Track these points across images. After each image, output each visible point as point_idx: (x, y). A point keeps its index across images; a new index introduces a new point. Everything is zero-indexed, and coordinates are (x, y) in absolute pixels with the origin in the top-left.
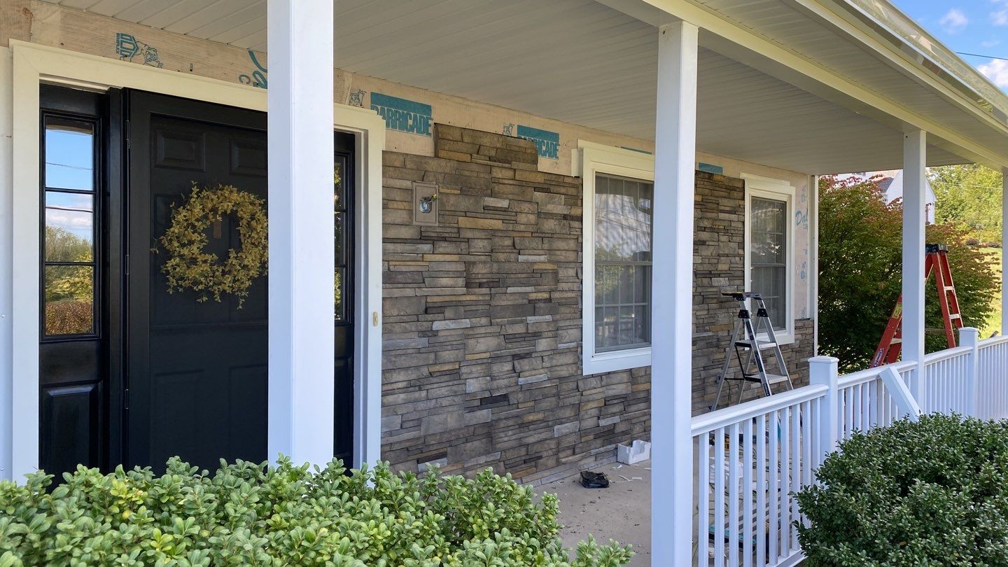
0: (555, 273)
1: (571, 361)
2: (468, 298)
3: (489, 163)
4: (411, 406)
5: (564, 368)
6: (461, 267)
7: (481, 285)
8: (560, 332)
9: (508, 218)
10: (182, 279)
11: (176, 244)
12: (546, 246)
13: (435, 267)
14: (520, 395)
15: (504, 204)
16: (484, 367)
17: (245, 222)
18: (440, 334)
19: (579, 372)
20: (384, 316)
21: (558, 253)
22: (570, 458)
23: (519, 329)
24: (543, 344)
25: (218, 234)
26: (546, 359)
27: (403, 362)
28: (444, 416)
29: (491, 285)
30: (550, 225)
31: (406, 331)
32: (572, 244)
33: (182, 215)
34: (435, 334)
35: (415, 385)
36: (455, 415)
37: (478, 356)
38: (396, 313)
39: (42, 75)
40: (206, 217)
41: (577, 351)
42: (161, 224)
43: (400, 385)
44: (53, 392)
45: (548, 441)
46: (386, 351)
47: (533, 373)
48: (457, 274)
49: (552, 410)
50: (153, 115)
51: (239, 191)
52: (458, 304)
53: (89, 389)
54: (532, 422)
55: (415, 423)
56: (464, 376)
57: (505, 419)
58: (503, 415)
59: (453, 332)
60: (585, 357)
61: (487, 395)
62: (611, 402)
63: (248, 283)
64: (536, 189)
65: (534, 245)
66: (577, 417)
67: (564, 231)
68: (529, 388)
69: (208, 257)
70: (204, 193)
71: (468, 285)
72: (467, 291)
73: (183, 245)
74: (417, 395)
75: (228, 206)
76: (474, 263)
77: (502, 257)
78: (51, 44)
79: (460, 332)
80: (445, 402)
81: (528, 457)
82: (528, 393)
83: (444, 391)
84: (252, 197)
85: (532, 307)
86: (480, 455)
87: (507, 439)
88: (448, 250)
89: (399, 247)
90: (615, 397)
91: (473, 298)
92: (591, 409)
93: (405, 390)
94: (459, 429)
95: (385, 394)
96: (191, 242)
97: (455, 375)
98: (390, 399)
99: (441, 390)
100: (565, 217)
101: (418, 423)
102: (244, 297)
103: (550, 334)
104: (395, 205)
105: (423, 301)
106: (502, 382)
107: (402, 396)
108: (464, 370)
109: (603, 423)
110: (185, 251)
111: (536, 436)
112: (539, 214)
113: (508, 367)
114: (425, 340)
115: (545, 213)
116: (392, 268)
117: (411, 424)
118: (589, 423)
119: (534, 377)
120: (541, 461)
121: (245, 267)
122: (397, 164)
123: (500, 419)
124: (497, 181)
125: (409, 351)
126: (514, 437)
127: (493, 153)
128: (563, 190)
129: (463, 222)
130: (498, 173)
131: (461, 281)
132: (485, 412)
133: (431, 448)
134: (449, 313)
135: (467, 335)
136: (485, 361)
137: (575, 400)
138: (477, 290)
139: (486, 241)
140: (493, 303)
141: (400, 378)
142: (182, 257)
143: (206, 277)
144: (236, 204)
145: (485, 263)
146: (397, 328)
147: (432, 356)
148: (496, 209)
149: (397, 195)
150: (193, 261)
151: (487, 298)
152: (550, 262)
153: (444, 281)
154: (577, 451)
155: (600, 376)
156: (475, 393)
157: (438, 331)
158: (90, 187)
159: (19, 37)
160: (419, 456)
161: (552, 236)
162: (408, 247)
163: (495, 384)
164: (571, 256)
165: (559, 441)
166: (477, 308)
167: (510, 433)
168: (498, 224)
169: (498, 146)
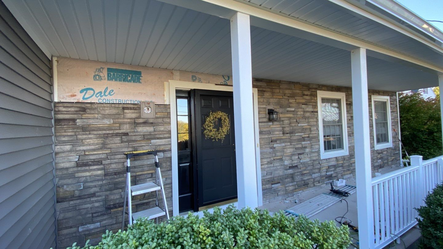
0: (310, 129)
1: (317, 155)
2: (284, 137)
3: (288, 98)
4: (269, 168)
5: (315, 157)
6: (281, 129)
7: (287, 133)
8: (312, 146)
9: (295, 113)
10: (208, 135)
11: (207, 126)
12: (307, 121)
13: (273, 129)
14: (301, 165)
15: (293, 109)
16: (289, 157)
17: (223, 120)
18: (276, 148)
19: (320, 158)
20: (260, 143)
21: (311, 122)
22: (318, 184)
23: (300, 146)
24: (307, 150)
25: (217, 123)
26: (308, 154)
27: (266, 156)
28: (279, 171)
29: (290, 133)
30: (308, 114)
31: (266, 147)
32: (315, 120)
33: (208, 119)
34: (274, 148)
35: (270, 163)
36: (282, 171)
37: (288, 154)
38: (263, 142)
39: (176, 88)
40: (214, 119)
41: (318, 152)
42: (204, 122)
43: (265, 163)
44: (181, 165)
45: (311, 179)
46: (261, 153)
47: (305, 159)
48: (280, 131)
49: (311, 170)
50: (200, 95)
51: (222, 112)
52: (280, 139)
53: (188, 164)
54: (305, 174)
55: (270, 173)
56: (284, 160)
57: (297, 172)
58: (296, 171)
59: (280, 148)
60: (321, 154)
61: (291, 165)
62: (330, 167)
63: (224, 136)
64: (303, 104)
65: (303, 121)
66: (320, 172)
67: (312, 116)
68: (303, 164)
69: (215, 130)
70: (213, 113)
71: (283, 134)
72: (283, 135)
73: (208, 127)
74: (270, 165)
75: (219, 116)
76: (285, 127)
77: (293, 125)
78: (177, 80)
79: (282, 147)
80: (279, 167)
81: (304, 184)
82: (303, 165)
83: (278, 164)
84: (225, 114)
85: (303, 139)
86: (290, 183)
87: (298, 178)
88: (277, 124)
89: (263, 124)
90: (331, 166)
91: (285, 137)
92: (324, 169)
93: (267, 164)
94: (283, 175)
95: (261, 165)
96: (210, 126)
97: (281, 159)
98: (263, 166)
99: (277, 164)
100: (312, 112)
101: (271, 174)
102: (223, 140)
103: (309, 147)
104: (262, 112)
105: (271, 139)
106: (295, 162)
107: (266, 166)
108: (283, 158)
109: (328, 174)
110: (209, 128)
111: (307, 178)
112: (304, 112)
113: (297, 157)
114: (272, 150)
115: (306, 111)
116: (261, 130)
117: (269, 174)
118: (324, 174)
119: (305, 160)
120: (309, 185)
121: (223, 132)
122: (262, 101)
123: (295, 173)
124: (291, 103)
125: (268, 153)
126: (300, 178)
127: (289, 95)
128: (311, 104)
129: (281, 115)
130: (291, 101)
131: (281, 133)
132: (290, 170)
133: (276, 181)
134: (278, 142)
135: (284, 148)
136: (290, 155)
137: (319, 167)
138: (286, 135)
139: (288, 121)
140: (291, 139)
141: (265, 161)
142: (208, 130)
143: (214, 135)
144: (221, 116)
145: (288, 127)
146: (264, 147)
147: (274, 154)
148: (291, 111)
149: (262, 110)
150: (211, 131)
151: (290, 137)
152: (308, 125)
153: (276, 133)
154: (320, 182)
155: (326, 159)
156: (287, 165)
157: (275, 147)
158: (187, 114)
159: (171, 79)
160: (272, 183)
161: (308, 118)
162: (265, 124)
163: (293, 162)
164: (315, 123)
165: (314, 179)
166: (287, 140)
167: (299, 177)
168: (291, 115)
169: (291, 93)
